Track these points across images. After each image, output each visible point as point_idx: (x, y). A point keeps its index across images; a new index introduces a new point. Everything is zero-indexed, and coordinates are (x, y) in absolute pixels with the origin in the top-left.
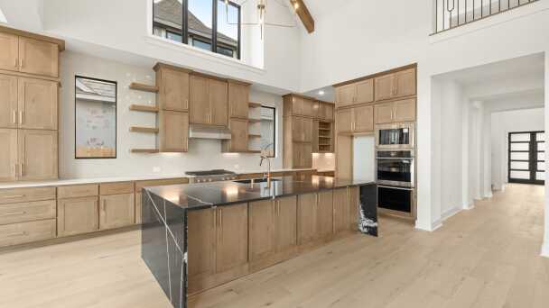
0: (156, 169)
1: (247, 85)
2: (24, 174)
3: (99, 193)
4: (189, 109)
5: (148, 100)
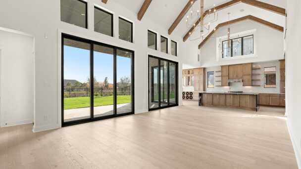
1: (251, 63)
4: (228, 75)
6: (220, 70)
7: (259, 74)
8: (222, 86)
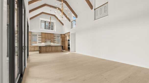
1: (53, 34)
3: (35, 47)
4: (45, 37)
6: (40, 34)
7: (55, 38)
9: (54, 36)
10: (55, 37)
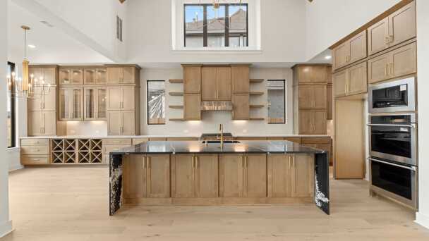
0: (186, 131)
1: (248, 65)
2: (123, 131)
4: (201, 91)
5: (179, 88)
6: (179, 75)
7: (260, 94)
8: (186, 119)
9: (253, 82)
10: (256, 89)
